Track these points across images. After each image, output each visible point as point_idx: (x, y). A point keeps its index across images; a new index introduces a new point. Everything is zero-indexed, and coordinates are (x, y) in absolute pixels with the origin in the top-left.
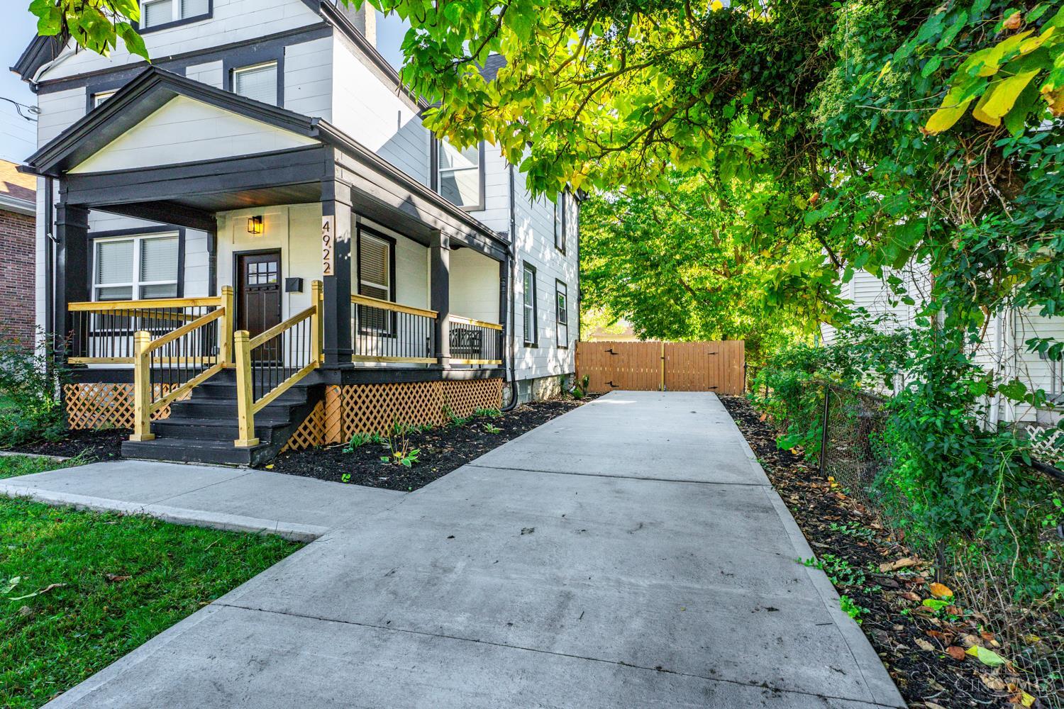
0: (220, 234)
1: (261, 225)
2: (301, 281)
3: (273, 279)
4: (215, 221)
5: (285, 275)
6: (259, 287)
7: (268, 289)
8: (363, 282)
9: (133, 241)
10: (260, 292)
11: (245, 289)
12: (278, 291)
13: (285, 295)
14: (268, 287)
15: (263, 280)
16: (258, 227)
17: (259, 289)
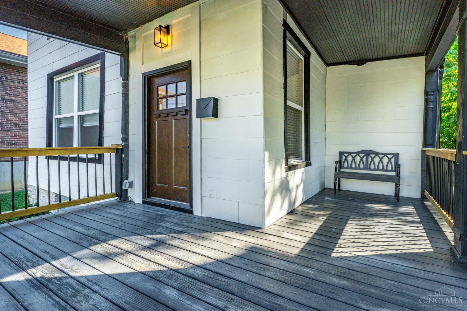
0: (131, 56)
1: (169, 37)
2: (216, 101)
3: (182, 102)
4: (127, 42)
5: (196, 95)
6: (167, 113)
7: (177, 115)
8: (290, 103)
9: (74, 76)
10: (169, 119)
11: (154, 116)
12: (187, 117)
13: (196, 121)
14: (176, 112)
15: (172, 104)
16: (165, 39)
17: (168, 115)
